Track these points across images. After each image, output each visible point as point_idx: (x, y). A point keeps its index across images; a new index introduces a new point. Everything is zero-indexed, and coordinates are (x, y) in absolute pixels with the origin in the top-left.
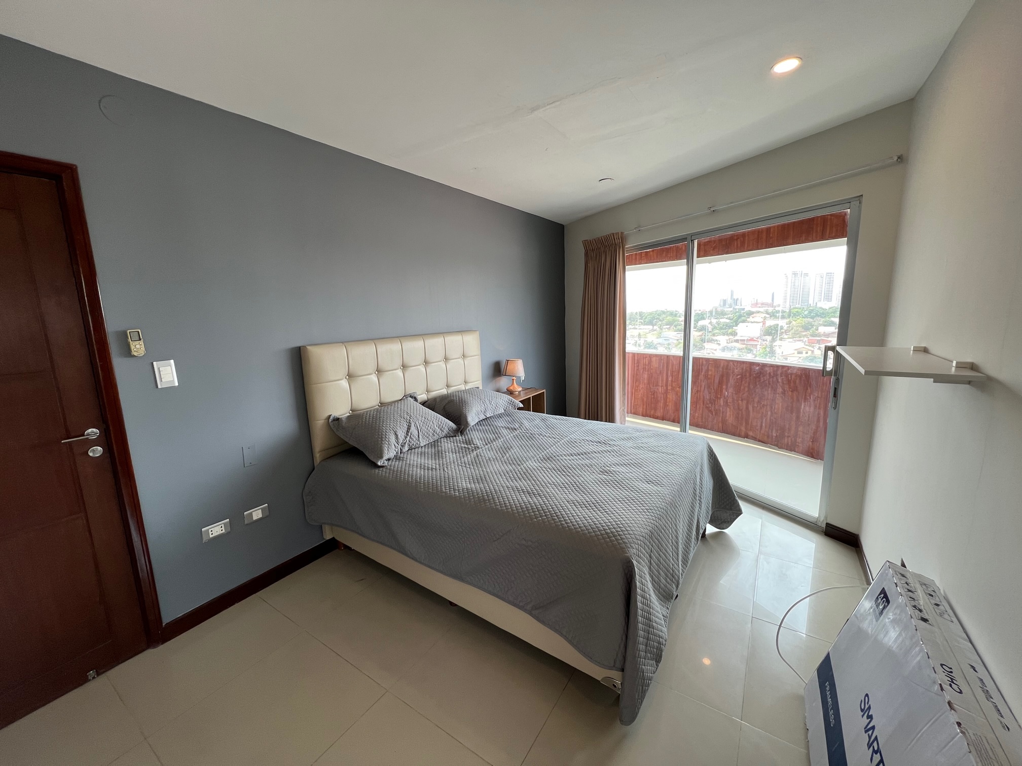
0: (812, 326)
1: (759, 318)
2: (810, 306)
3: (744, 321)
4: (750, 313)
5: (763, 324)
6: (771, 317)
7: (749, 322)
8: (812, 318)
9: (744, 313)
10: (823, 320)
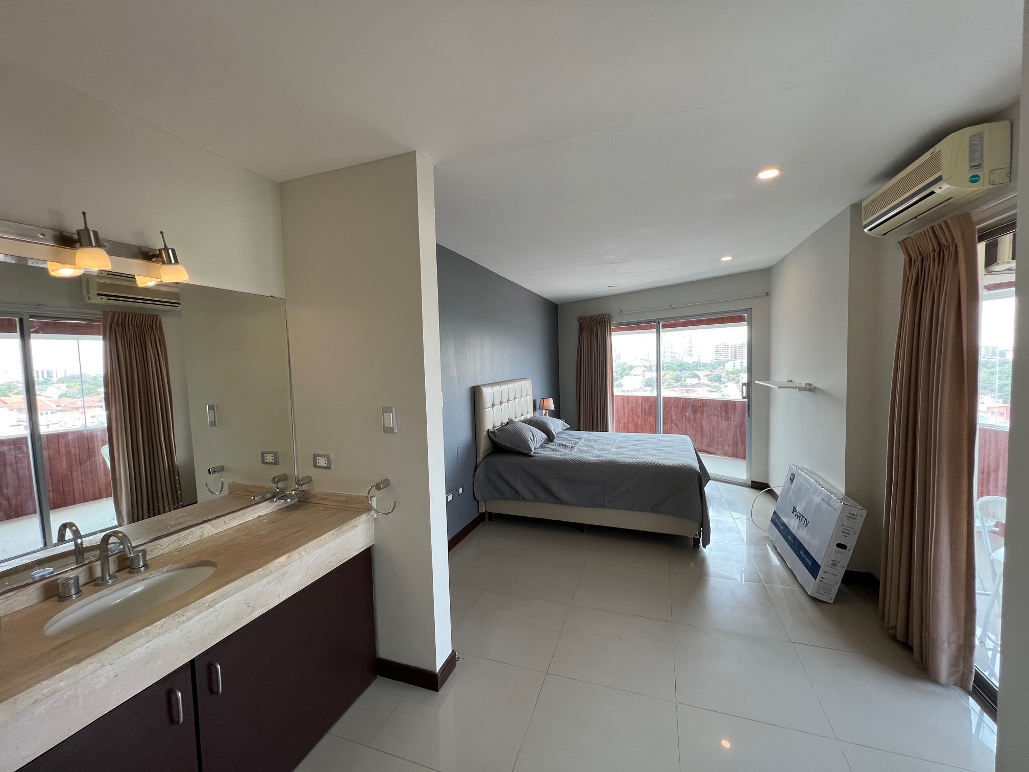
0: (681, 378)
1: (638, 371)
2: (678, 361)
3: (627, 374)
4: (631, 368)
5: (643, 376)
6: (648, 370)
7: (631, 375)
8: (681, 371)
9: (627, 367)
10: (688, 372)
